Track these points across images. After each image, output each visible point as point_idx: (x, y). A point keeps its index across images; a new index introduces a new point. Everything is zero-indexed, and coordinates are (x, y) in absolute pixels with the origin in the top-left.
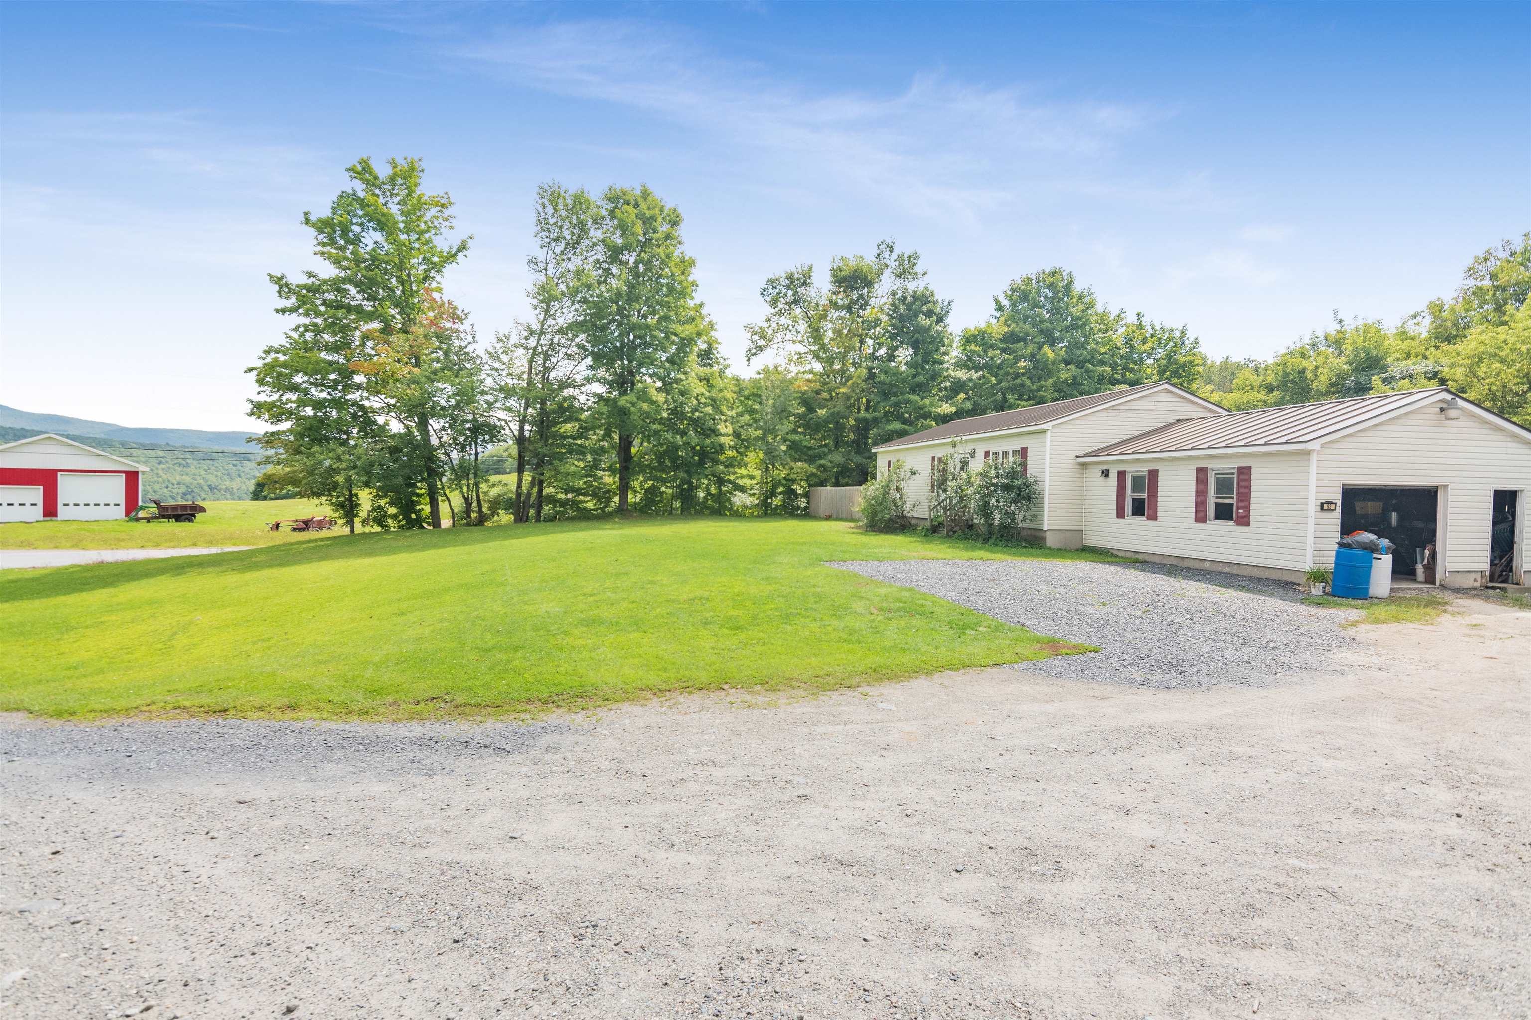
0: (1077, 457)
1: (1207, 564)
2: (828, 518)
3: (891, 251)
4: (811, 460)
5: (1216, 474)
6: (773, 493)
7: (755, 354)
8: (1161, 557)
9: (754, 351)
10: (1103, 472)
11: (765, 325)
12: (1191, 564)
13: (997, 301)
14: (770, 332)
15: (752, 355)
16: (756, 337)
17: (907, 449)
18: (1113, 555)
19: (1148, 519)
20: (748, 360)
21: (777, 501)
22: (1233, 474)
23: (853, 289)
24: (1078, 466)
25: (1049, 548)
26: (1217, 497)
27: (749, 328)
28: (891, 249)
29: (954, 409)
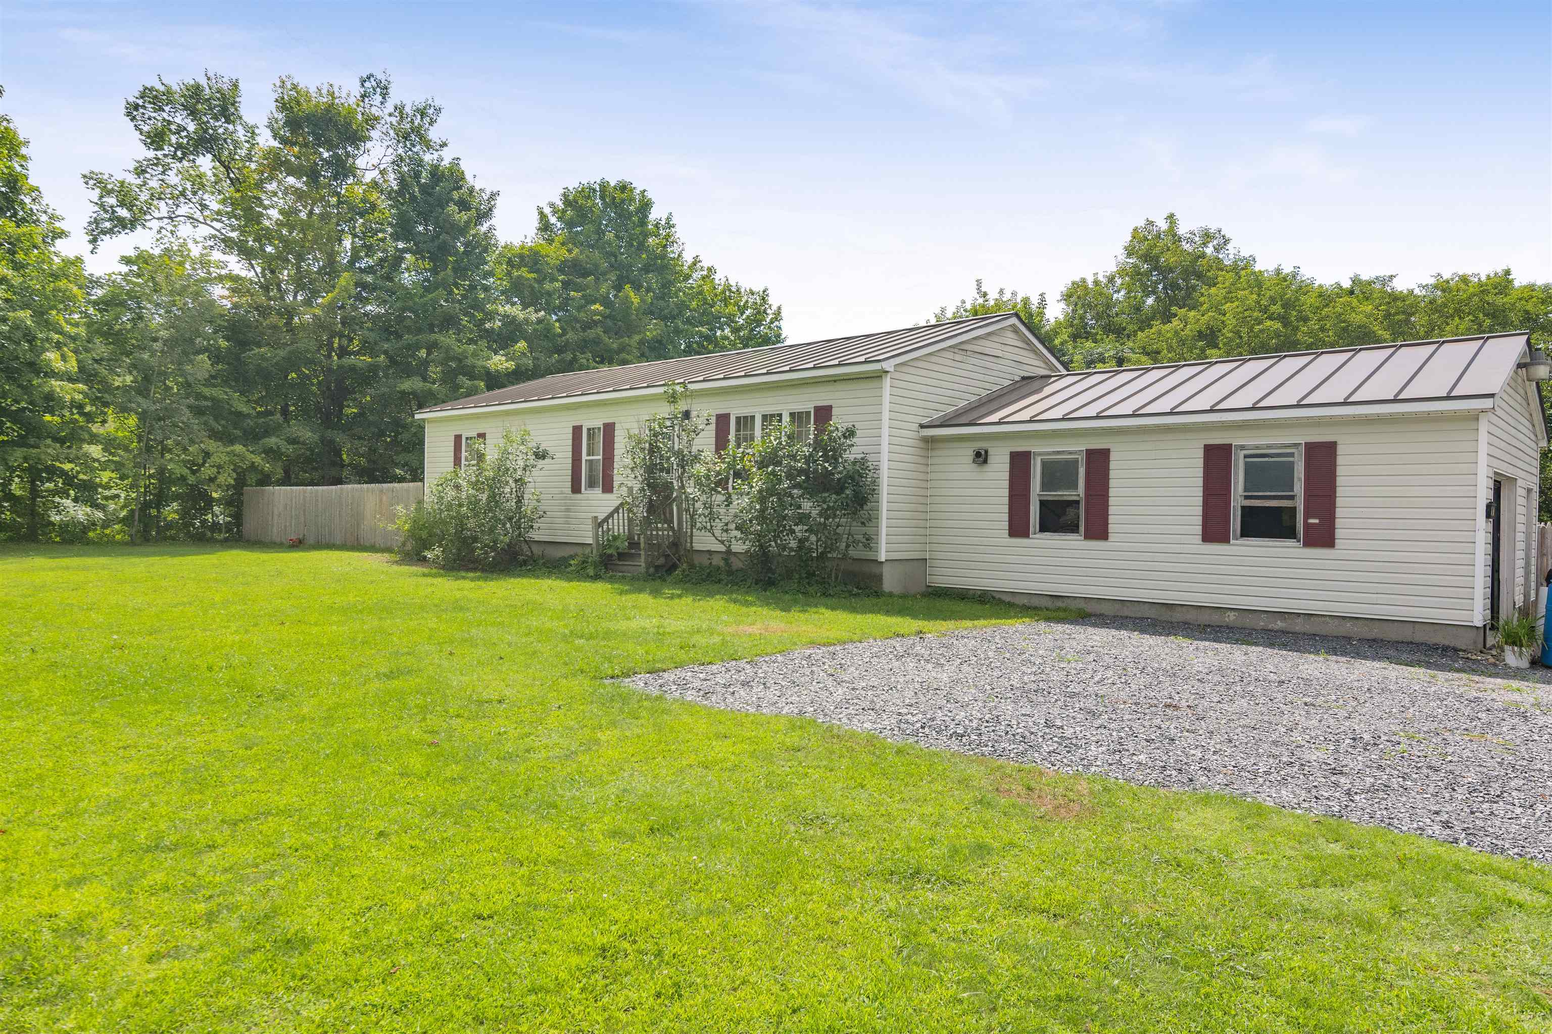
0: (922, 426)
1: (1232, 616)
2: (298, 544)
3: (384, 96)
4: (252, 436)
5: (1246, 456)
6: (161, 500)
7: (110, 232)
8: (1117, 606)
9: (108, 225)
10: (978, 455)
11: (132, 179)
12: (1191, 616)
13: (542, 215)
14: (144, 196)
15: (104, 232)
16: (111, 201)
17: (507, 413)
18: (1001, 601)
19: (1088, 536)
20: (94, 241)
21: (171, 512)
22: (1292, 455)
23: (320, 141)
24: (922, 445)
25: (891, 595)
26: (1246, 497)
27: (94, 180)
28: (385, 93)
29: (511, 365)
